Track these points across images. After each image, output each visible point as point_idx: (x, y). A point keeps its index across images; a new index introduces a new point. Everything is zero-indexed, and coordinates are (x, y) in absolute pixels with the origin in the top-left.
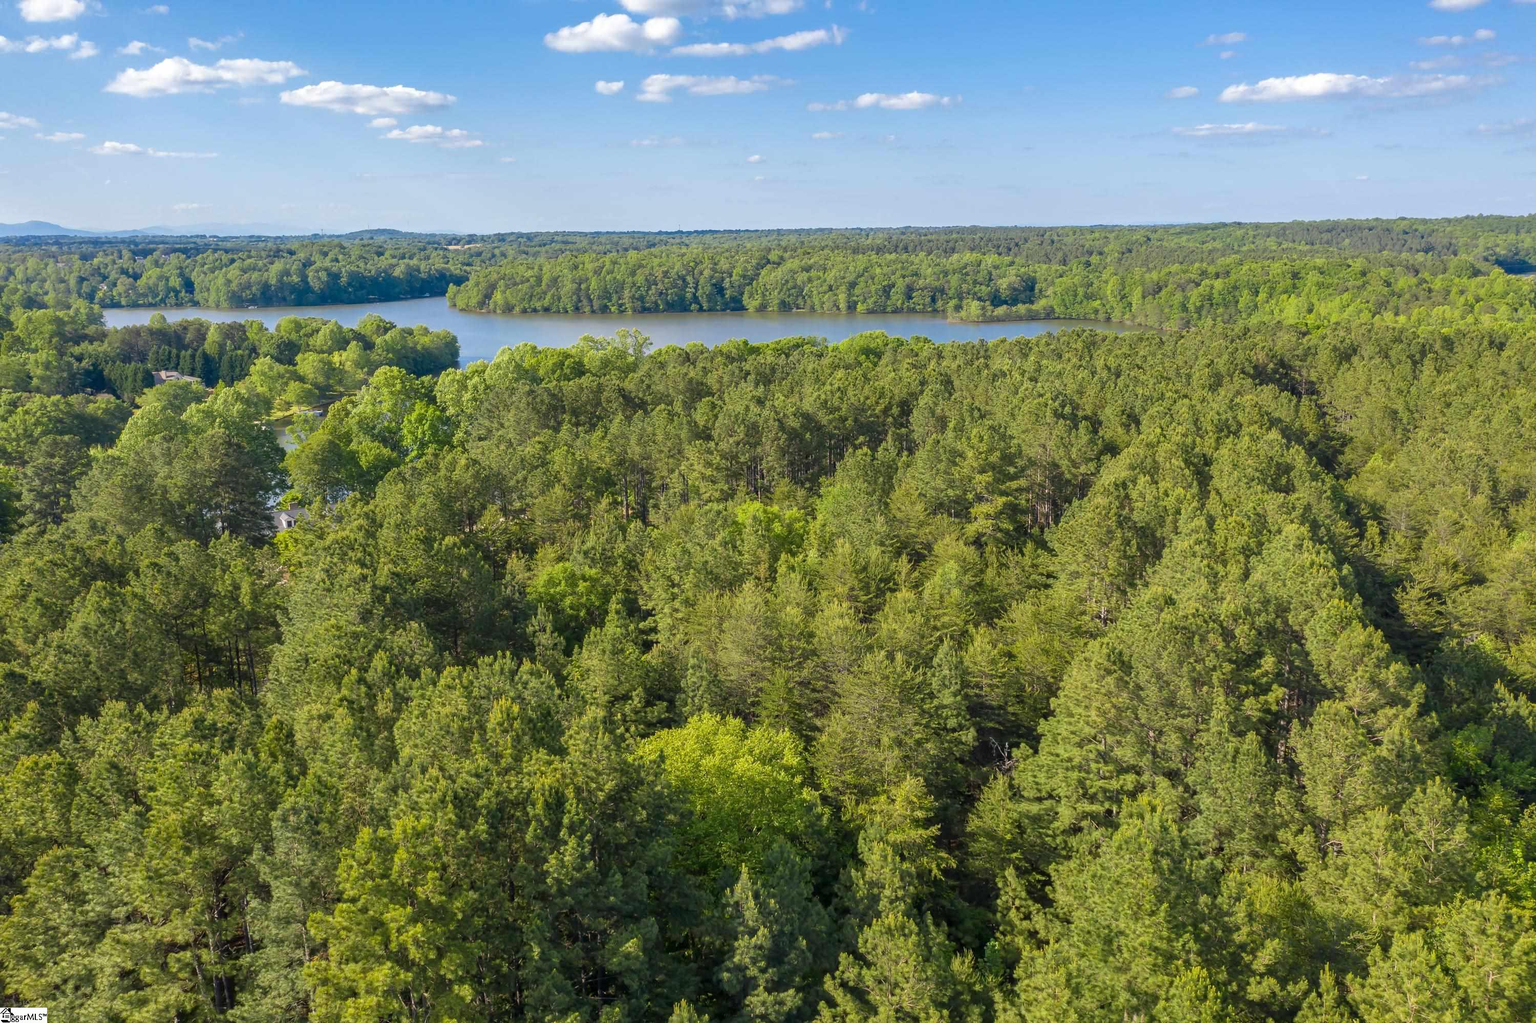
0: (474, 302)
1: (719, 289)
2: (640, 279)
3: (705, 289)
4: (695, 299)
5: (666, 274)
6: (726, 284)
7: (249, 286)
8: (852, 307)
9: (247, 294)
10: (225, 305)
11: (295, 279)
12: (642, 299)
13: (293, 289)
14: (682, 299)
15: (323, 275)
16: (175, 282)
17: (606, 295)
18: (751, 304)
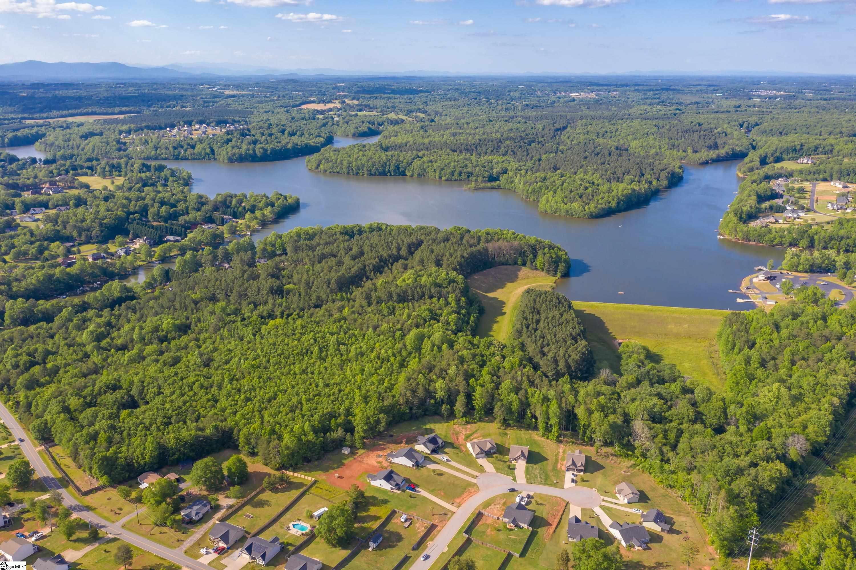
0: (313, 167)
1: (397, 167)
2: (370, 163)
3: (392, 168)
4: (389, 171)
5: (379, 162)
6: (400, 166)
7: (234, 155)
8: (440, 178)
9: (234, 158)
10: (226, 161)
11: (251, 152)
12: (370, 170)
13: (251, 156)
14: (384, 171)
15: (261, 150)
16: (208, 151)
17: (358, 168)
18: (409, 174)
